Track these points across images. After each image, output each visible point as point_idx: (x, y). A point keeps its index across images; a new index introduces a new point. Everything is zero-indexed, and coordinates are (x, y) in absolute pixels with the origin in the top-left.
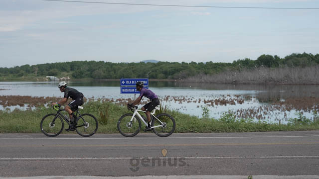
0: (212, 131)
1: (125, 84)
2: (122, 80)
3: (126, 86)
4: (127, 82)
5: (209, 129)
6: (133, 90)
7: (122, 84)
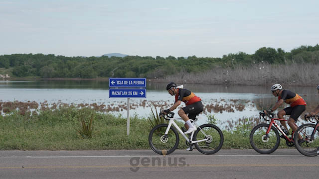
0: (232, 147)
1: (115, 85)
2: (111, 80)
3: (117, 88)
4: (119, 83)
5: (227, 144)
6: (125, 93)
7: (111, 85)
